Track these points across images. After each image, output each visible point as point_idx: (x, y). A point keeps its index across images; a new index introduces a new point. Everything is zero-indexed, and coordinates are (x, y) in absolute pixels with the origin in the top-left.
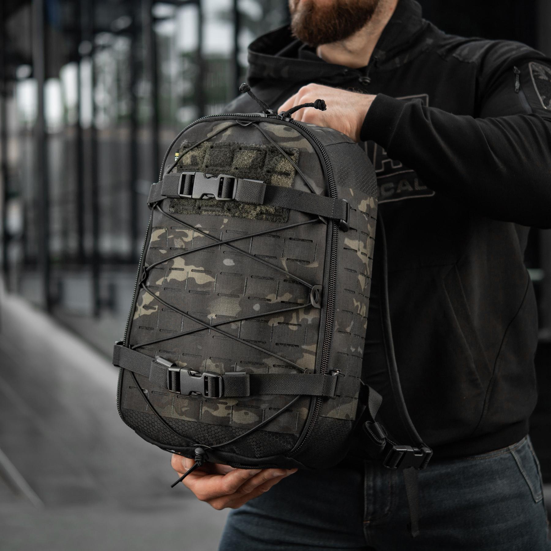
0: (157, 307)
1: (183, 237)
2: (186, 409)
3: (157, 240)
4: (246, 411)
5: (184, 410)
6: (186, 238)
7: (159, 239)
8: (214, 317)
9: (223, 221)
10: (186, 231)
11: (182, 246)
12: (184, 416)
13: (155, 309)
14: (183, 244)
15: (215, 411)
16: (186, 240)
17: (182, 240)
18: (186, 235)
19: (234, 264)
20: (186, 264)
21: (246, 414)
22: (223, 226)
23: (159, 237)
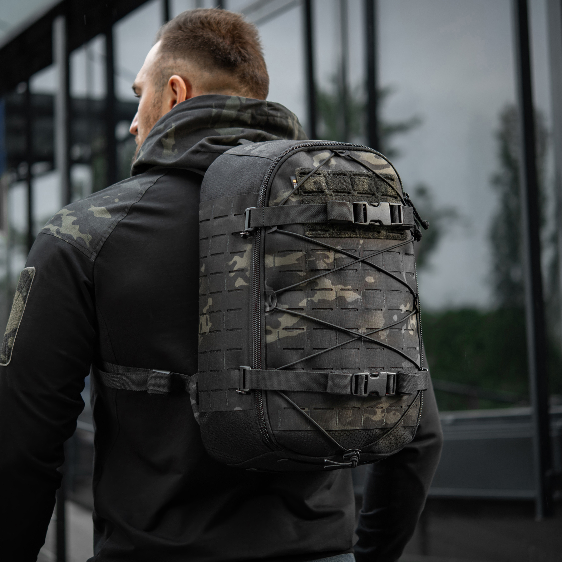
0: (305, 327)
1: (325, 259)
2: (351, 419)
3: (294, 263)
4: (395, 412)
5: (348, 420)
6: (327, 259)
7: (296, 262)
8: (365, 331)
9: (359, 242)
10: (327, 253)
11: (325, 267)
12: (348, 426)
13: (303, 329)
14: (325, 265)
15: (374, 416)
16: (327, 261)
17: (325, 262)
18: (328, 257)
19: (374, 281)
20: (333, 284)
21: (395, 414)
22: (360, 247)
23: (297, 260)
